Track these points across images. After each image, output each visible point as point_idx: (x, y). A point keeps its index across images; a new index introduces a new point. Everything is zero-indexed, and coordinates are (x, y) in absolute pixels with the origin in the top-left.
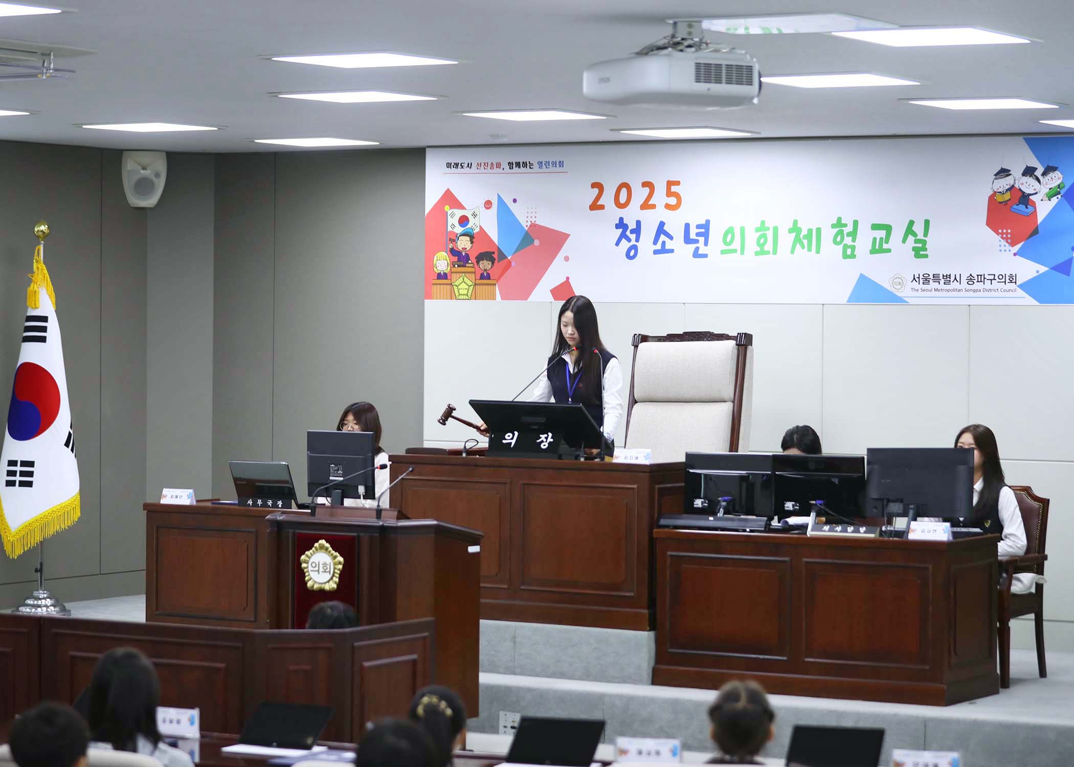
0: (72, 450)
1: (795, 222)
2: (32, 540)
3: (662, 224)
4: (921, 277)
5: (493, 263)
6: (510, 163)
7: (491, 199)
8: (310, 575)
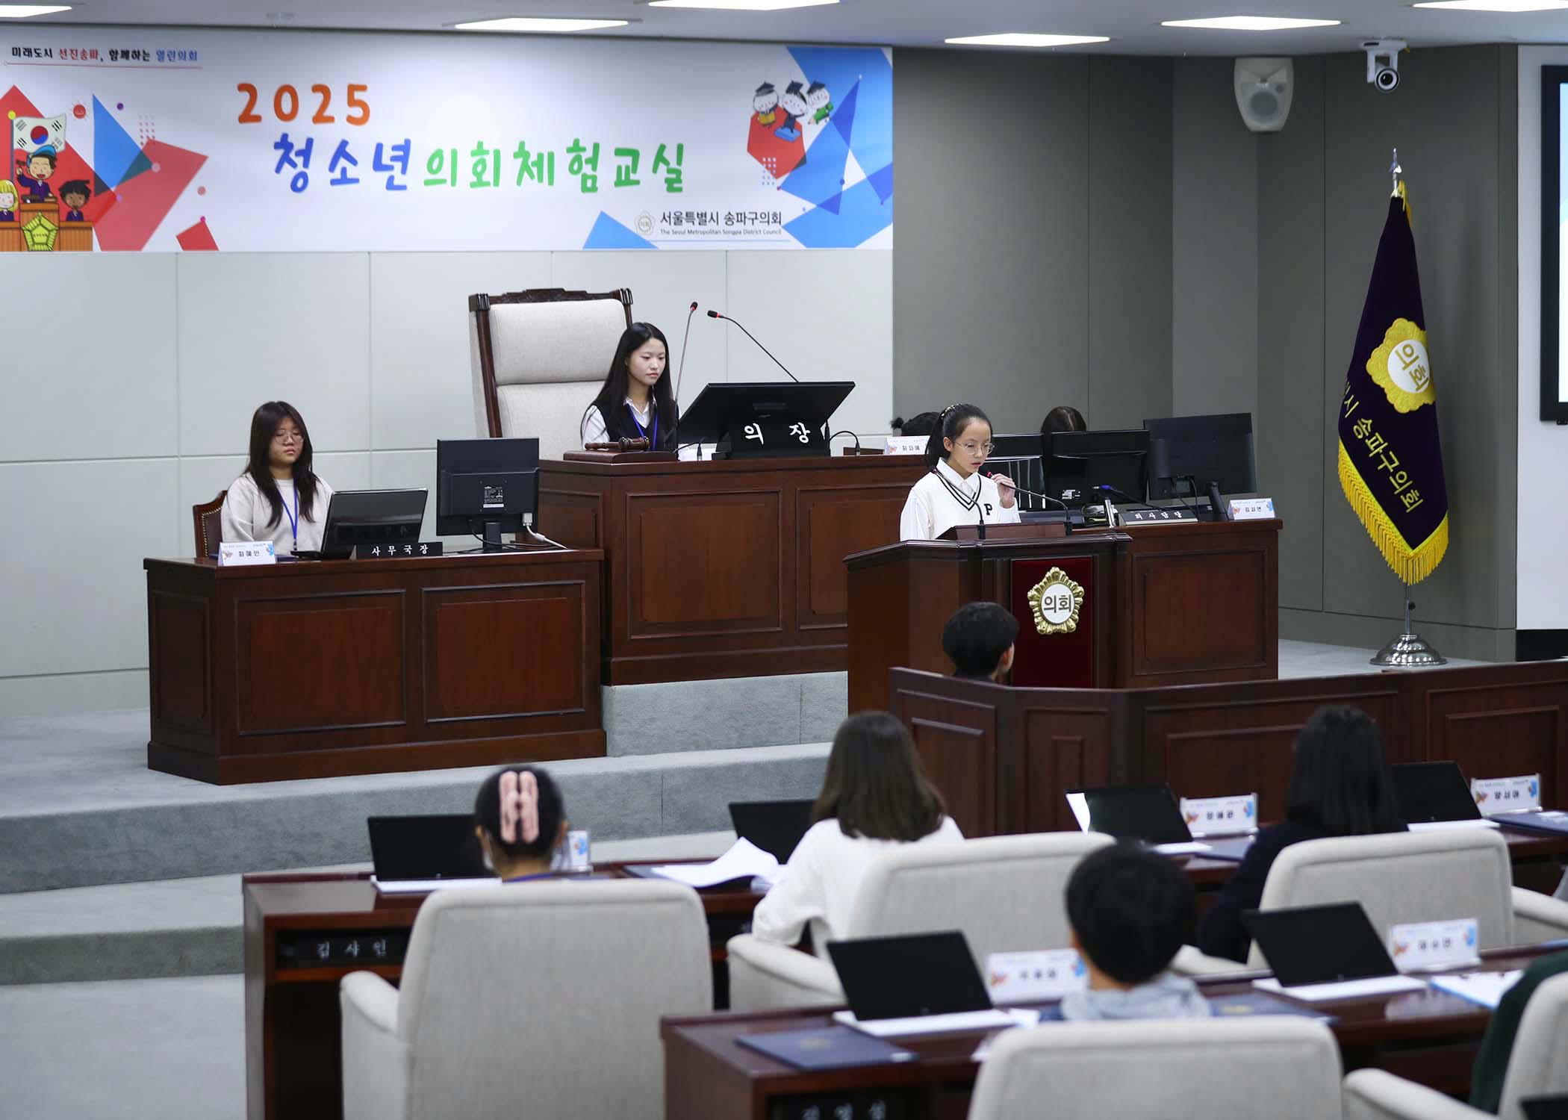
1: (522, 144)
3: (344, 144)
4: (672, 215)
5: (87, 197)
6: (113, 52)
7: (82, 103)
8: (1042, 615)
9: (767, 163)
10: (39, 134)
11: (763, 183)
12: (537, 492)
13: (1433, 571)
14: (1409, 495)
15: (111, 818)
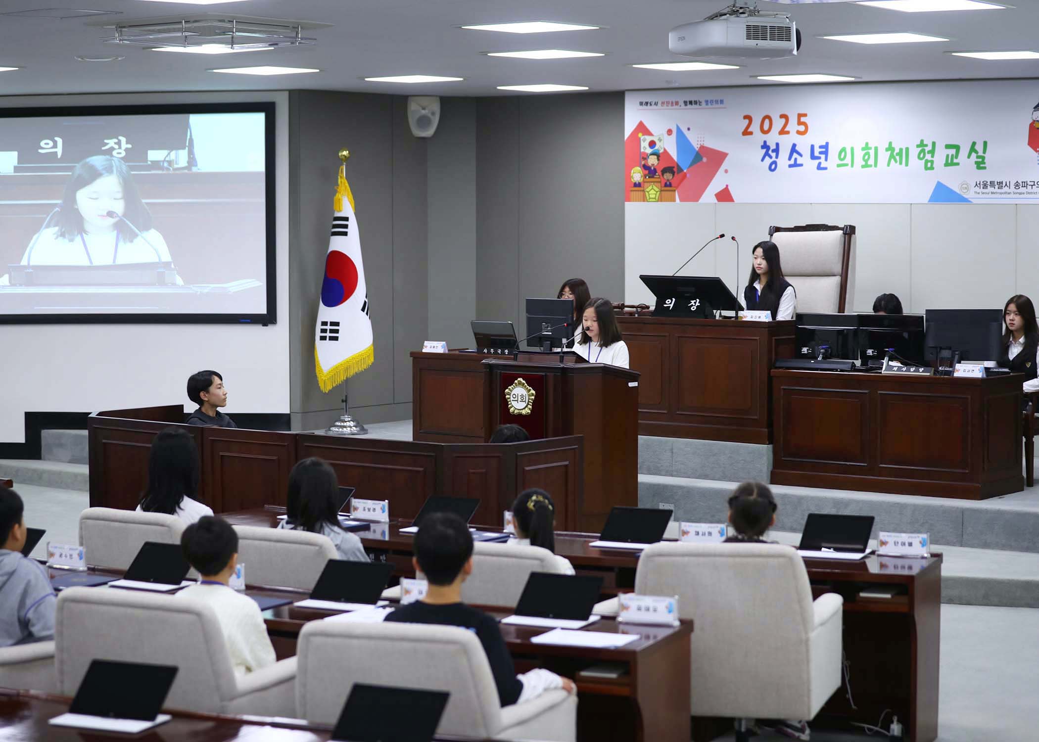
0: (367, 314)
1: (890, 143)
2: (338, 379)
3: (794, 145)
4: (981, 183)
5: (673, 175)
6: (685, 101)
7: (671, 128)
10: (652, 144)
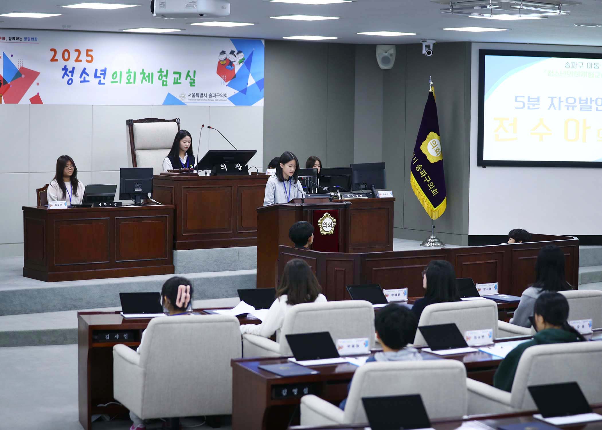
1: (143, 70)
3: (85, 69)
4: (192, 94)
6: (10, 37)
8: (322, 228)
9: (223, 77)
11: (222, 84)
12: (152, 186)
13: (441, 215)
14: (434, 190)
15: (14, 293)
